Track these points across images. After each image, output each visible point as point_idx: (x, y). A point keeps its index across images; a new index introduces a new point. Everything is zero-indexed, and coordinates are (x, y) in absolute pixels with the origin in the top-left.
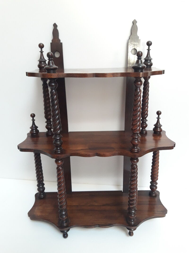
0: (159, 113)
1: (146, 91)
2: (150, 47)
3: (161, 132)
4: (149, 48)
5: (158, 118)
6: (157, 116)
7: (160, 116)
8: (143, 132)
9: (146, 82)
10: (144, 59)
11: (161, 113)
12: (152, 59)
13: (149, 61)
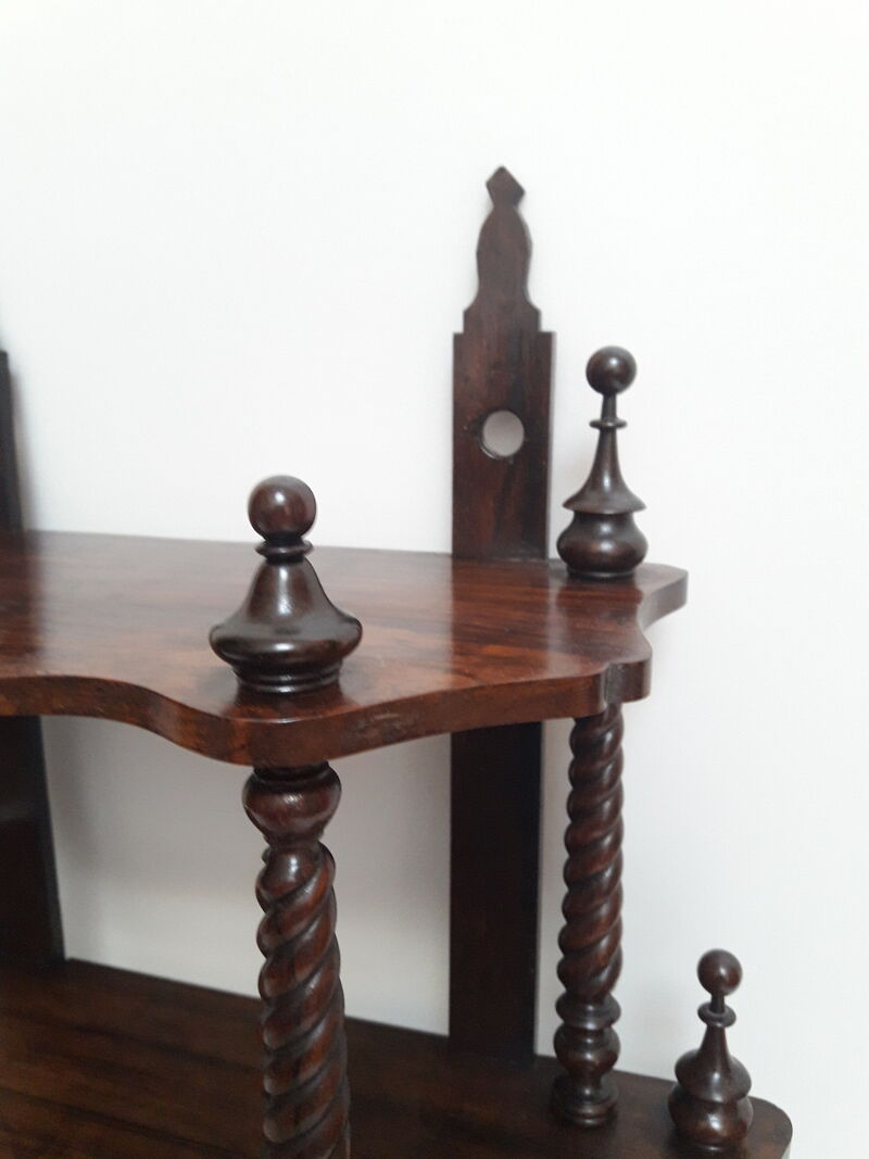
0: (718, 974)
2: (622, 399)
3: (747, 1142)
4: (609, 409)
5: (716, 1017)
8: (573, 1114)
10: (568, 504)
11: (734, 979)
12: (639, 506)
13: (606, 528)
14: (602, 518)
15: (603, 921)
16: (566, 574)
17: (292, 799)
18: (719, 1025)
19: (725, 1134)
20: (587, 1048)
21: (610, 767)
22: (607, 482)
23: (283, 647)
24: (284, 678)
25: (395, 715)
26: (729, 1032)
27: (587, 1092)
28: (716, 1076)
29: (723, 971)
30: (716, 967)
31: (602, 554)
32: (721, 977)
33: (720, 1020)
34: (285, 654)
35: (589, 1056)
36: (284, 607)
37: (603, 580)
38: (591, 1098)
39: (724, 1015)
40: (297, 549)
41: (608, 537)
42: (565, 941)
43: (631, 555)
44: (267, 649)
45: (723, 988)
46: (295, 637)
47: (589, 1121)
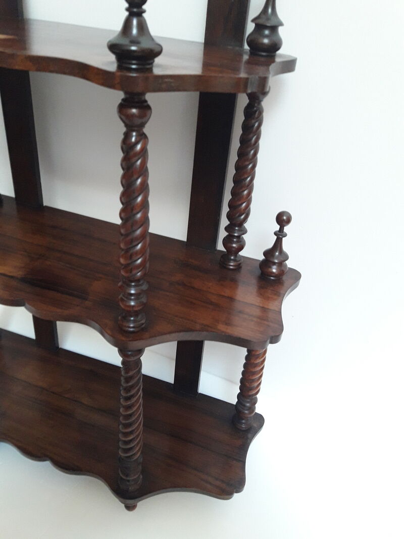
0: (283, 219)
1: (251, 135)
3: (284, 278)
5: (280, 235)
6: (277, 227)
7: (286, 229)
8: (226, 265)
9: (254, 106)
10: (253, 21)
11: (288, 221)
12: (281, 24)
13: (267, 32)
14: (266, 27)
15: (245, 197)
16: (249, 53)
17: (134, 111)
18: (281, 237)
19: (277, 273)
20: (234, 242)
21: (255, 137)
22: (270, 10)
23: (133, 48)
24: (134, 62)
25: (172, 81)
26: (284, 239)
27: (232, 258)
28: (277, 254)
29: (285, 218)
30: (283, 216)
31: (263, 44)
32: (284, 220)
33: (281, 235)
34: (134, 51)
35: (234, 245)
36: (135, 31)
37: (262, 56)
38: (233, 260)
39: (282, 234)
40: (140, 10)
41: (267, 36)
42: (230, 205)
43: (275, 46)
44: (128, 48)
45: (284, 223)
46: (138, 45)
47: (231, 267)
